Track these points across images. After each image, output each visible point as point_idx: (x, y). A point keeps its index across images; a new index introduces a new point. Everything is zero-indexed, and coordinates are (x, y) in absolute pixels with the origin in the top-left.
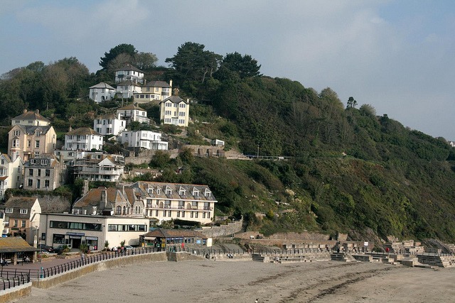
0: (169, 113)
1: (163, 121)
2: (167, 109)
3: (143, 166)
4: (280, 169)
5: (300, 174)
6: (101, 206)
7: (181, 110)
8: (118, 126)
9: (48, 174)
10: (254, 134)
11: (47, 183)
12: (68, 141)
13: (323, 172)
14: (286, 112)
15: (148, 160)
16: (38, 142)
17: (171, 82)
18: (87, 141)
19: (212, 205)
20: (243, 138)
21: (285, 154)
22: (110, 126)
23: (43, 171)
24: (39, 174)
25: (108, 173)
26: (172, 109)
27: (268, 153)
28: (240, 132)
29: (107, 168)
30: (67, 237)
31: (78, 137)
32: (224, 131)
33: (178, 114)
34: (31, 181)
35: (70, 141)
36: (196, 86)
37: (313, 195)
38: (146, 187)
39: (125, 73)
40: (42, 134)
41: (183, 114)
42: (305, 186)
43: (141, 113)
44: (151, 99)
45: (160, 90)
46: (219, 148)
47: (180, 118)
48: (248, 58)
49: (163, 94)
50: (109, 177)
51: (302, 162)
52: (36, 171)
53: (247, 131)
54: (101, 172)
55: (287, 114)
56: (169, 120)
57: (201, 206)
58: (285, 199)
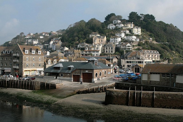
0: (135, 31)
1: (134, 33)
2: (135, 30)
3: (136, 46)
4: (169, 46)
5: (174, 47)
6: (136, 57)
7: (139, 30)
8: (123, 35)
9: (112, 49)
10: (158, 36)
11: (112, 51)
12: (111, 40)
13: (180, 46)
14: (165, 30)
15: (137, 44)
16: (102, 40)
17: (133, 23)
18: (117, 39)
19: (159, 56)
20: (155, 38)
21: (168, 42)
22: (121, 35)
23: (110, 48)
24: (109, 49)
25: (129, 48)
26: (136, 30)
27: (163, 42)
28: (154, 36)
29: (129, 46)
30: (132, 66)
31: (114, 38)
32: (151, 36)
33: (138, 31)
34: (107, 51)
35: (112, 40)
36: (139, 23)
37: (179, 53)
38: (144, 51)
39: (116, 21)
40: (103, 38)
41: (139, 31)
42: (177, 50)
43: (128, 31)
44: (128, 28)
45: (130, 25)
46: (151, 40)
47: (139, 32)
48: (152, 15)
49: (131, 26)
50: (129, 49)
51: (174, 44)
52: (108, 48)
53: (156, 36)
54: (127, 48)
55: (166, 31)
56: (135, 33)
57: (157, 56)
58: (173, 54)
